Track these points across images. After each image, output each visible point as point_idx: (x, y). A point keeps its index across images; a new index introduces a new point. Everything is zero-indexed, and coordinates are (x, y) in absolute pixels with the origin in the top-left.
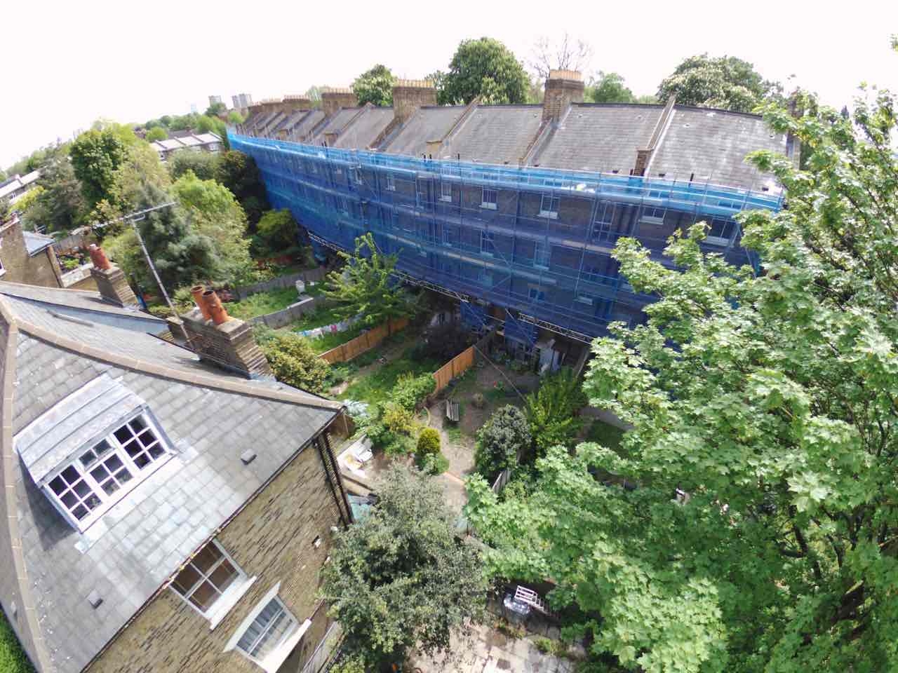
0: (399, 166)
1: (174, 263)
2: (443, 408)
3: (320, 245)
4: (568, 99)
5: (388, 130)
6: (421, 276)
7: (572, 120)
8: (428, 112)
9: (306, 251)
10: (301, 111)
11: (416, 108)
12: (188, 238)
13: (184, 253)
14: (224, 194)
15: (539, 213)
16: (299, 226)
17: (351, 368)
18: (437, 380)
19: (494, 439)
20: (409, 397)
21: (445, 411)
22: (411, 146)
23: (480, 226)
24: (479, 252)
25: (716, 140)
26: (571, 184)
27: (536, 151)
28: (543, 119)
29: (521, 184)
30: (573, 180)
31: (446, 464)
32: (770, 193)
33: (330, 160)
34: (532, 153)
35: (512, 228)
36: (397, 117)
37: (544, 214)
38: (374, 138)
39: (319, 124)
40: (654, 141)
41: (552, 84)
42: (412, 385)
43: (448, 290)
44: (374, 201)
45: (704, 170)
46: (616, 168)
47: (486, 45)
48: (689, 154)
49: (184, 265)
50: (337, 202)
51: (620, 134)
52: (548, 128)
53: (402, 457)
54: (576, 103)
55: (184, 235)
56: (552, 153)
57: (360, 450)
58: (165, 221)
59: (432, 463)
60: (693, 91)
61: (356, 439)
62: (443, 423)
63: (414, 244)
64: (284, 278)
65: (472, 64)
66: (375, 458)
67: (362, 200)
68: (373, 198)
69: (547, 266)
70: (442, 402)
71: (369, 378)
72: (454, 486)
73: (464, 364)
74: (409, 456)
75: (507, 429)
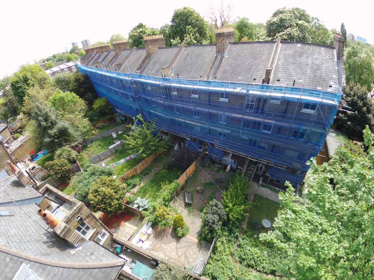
1: (53, 139)
2: (184, 196)
3: (121, 114)
4: (228, 41)
5: (143, 62)
6: (168, 129)
7: (231, 52)
8: (162, 50)
10: (106, 51)
11: (156, 48)
12: (57, 126)
13: (57, 133)
14: (74, 97)
15: (219, 99)
16: (112, 105)
17: (140, 177)
18: (180, 183)
19: (209, 222)
20: (167, 195)
21: (185, 199)
22: (155, 69)
23: (192, 107)
25: (303, 59)
26: (234, 88)
27: (215, 70)
28: (216, 53)
29: (209, 88)
31: (188, 230)
32: (333, 88)
33: (119, 77)
35: (207, 108)
36: (148, 54)
37: (222, 99)
38: (138, 65)
39: (113, 58)
40: (272, 63)
41: (219, 35)
44: (141, 96)
46: (255, 77)
47: (186, 11)
50: (126, 96)
52: (219, 57)
53: (167, 228)
54: (231, 43)
55: (55, 124)
56: (223, 70)
57: (146, 229)
58: (46, 120)
59: (181, 233)
60: (282, 25)
61: (144, 224)
62: (185, 205)
63: (162, 115)
64: (106, 132)
65: (181, 20)
66: (154, 230)
67: (136, 95)
68: (141, 94)
69: (225, 122)
70: (183, 191)
71: (149, 182)
72: (193, 243)
73: (191, 171)
74: (170, 227)
75: (215, 215)
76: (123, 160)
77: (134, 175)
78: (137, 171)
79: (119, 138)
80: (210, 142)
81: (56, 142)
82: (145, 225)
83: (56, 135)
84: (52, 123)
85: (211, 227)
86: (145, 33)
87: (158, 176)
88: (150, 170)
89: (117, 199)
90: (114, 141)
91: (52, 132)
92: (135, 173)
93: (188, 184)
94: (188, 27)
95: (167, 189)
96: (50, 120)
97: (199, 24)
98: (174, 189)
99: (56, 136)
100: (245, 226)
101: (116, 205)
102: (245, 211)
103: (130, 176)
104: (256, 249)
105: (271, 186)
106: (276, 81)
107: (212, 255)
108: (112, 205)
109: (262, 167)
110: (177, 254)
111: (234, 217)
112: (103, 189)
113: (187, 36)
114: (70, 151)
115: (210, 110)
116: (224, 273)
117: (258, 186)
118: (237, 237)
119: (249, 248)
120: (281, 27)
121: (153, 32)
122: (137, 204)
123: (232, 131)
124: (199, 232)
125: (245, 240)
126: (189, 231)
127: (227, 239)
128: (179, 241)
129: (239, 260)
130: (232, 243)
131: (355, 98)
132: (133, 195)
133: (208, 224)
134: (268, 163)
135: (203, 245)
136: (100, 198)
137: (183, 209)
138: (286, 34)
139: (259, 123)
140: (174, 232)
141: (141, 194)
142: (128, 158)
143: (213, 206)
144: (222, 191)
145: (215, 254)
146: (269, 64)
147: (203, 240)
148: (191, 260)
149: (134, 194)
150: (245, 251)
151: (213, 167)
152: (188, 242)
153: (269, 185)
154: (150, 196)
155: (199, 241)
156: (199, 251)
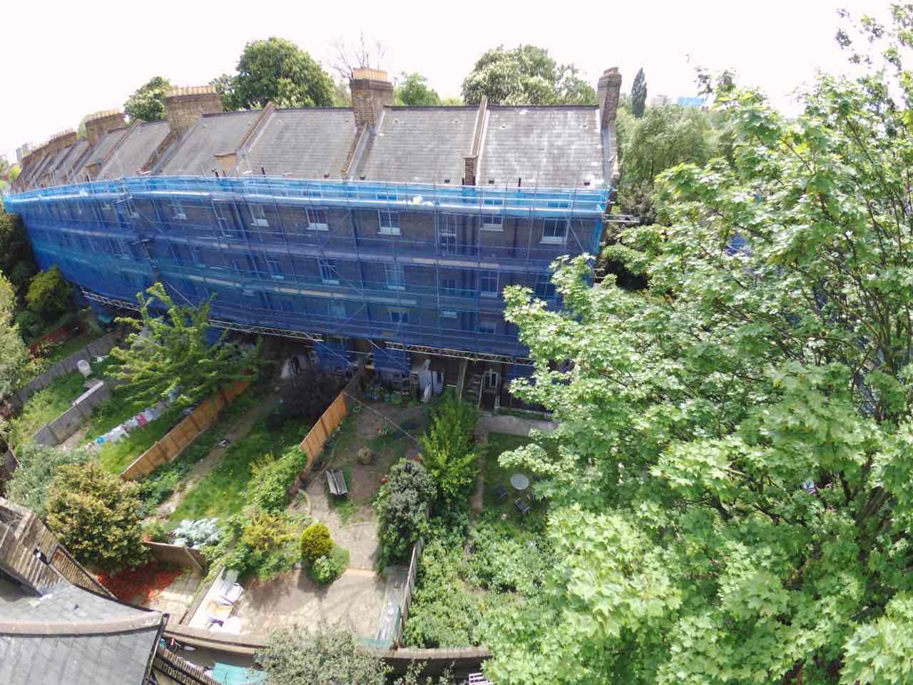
0: (185, 190)
3: (99, 304)
4: (379, 102)
5: (162, 149)
6: (253, 321)
7: (389, 125)
8: (214, 120)
9: (85, 315)
11: (198, 116)
15: (379, 230)
16: (71, 285)
17: (181, 469)
18: (307, 451)
19: (396, 511)
20: (273, 490)
21: (326, 485)
22: (196, 161)
23: (314, 253)
24: (320, 281)
25: (533, 140)
26: (407, 198)
27: (358, 161)
28: (357, 125)
29: (351, 200)
30: (409, 192)
31: (345, 558)
32: (591, 187)
33: (93, 195)
34: (355, 162)
35: (353, 251)
36: (173, 129)
37: (385, 230)
38: (145, 158)
40: (476, 147)
41: (357, 85)
42: (274, 472)
43: (294, 332)
45: (528, 172)
46: (446, 177)
47: (275, 46)
48: (511, 156)
50: (112, 246)
51: (443, 141)
52: (365, 135)
53: (285, 573)
54: (389, 107)
56: (377, 163)
59: (327, 569)
60: (494, 87)
61: (214, 578)
62: (329, 503)
63: (231, 284)
64: (62, 361)
66: (247, 589)
67: (141, 237)
68: (157, 234)
69: (402, 285)
70: (321, 472)
71: (210, 474)
72: (363, 584)
73: (337, 417)
74: (294, 568)
75: (408, 492)
76: (119, 429)
77: (161, 466)
78: (170, 454)
80: (374, 336)
82: (219, 580)
85: (401, 520)
88: (214, 443)
89: (119, 525)
90: (85, 385)
92: (162, 461)
93: (333, 451)
94: (282, 81)
97: (310, 78)
98: (293, 467)
100: (478, 504)
101: (121, 540)
102: (472, 465)
104: (512, 542)
105: (517, 410)
106: (487, 183)
107: (414, 592)
111: (453, 485)
113: (281, 100)
115: (361, 256)
117: (494, 415)
118: (465, 533)
119: (495, 545)
122: (182, 536)
123: (419, 299)
125: (484, 531)
126: (348, 560)
127: (445, 542)
128: (326, 591)
129: (480, 581)
130: (458, 548)
133: (394, 517)
134: (504, 359)
135: (389, 578)
137: (326, 513)
140: (308, 574)
142: (133, 422)
145: (421, 587)
146: (469, 149)
147: (388, 565)
150: (488, 555)
151: (391, 398)
152: (349, 587)
153: (514, 409)
154: (221, 510)
155: (378, 574)
156: (382, 598)
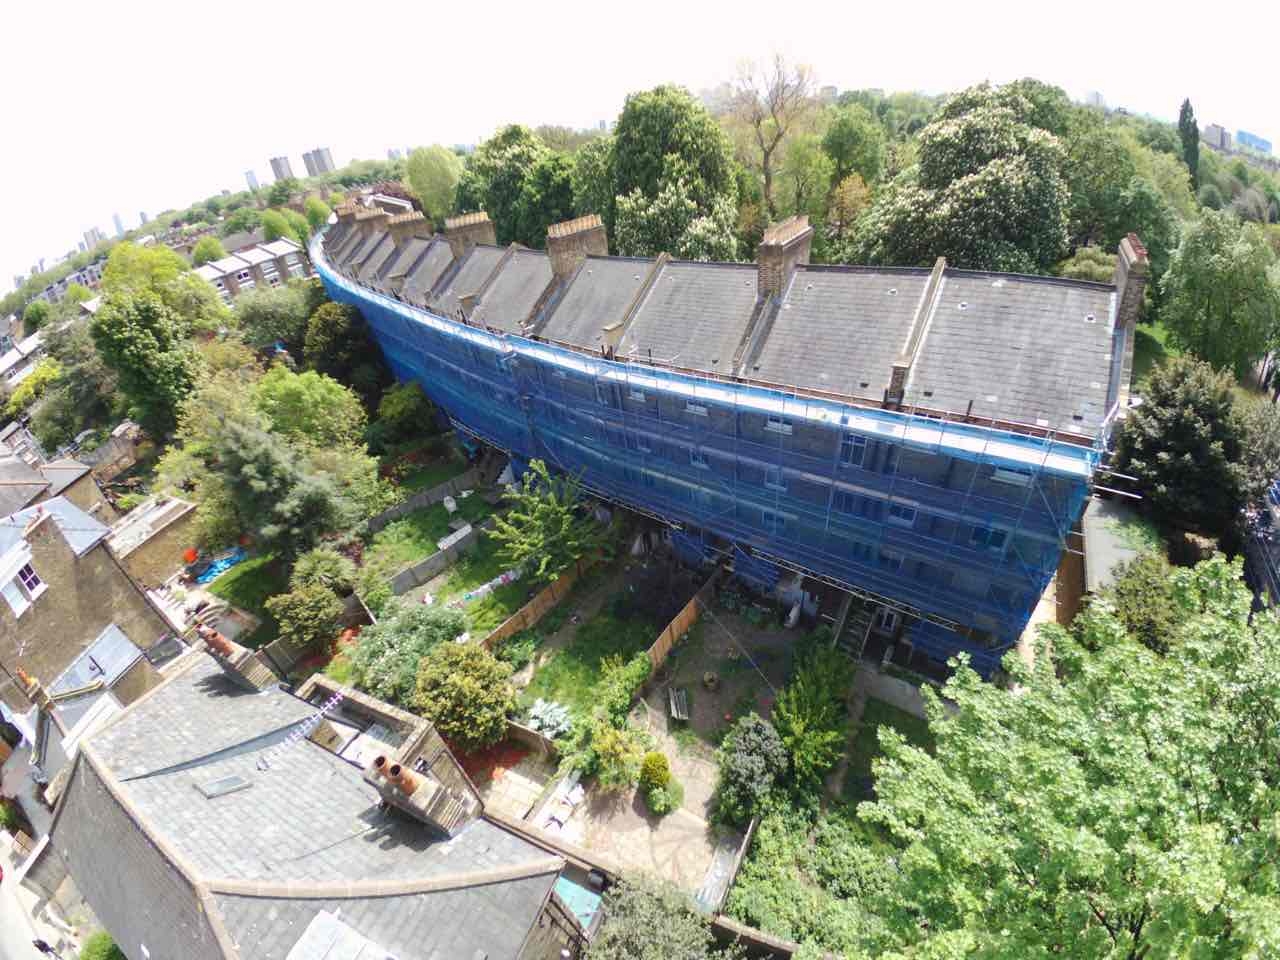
1: (286, 526)
2: (664, 696)
3: (467, 435)
4: (791, 264)
5: (545, 297)
6: (614, 493)
7: (800, 293)
9: (448, 439)
11: (581, 258)
12: (299, 488)
13: (298, 510)
14: (330, 391)
15: (766, 425)
17: (536, 638)
18: (653, 658)
19: (739, 775)
20: (619, 696)
21: (668, 704)
22: (581, 322)
23: (689, 445)
25: (1007, 330)
27: (754, 344)
28: (759, 293)
32: (1084, 423)
35: (731, 451)
36: (557, 273)
37: (774, 426)
38: (528, 306)
41: (767, 252)
42: (623, 678)
43: (651, 512)
44: (537, 397)
46: (864, 378)
47: (663, 102)
48: (967, 355)
49: (299, 524)
51: (868, 321)
52: (767, 309)
53: (622, 786)
54: (803, 266)
55: (293, 484)
56: (777, 347)
57: (566, 791)
58: (265, 472)
59: (662, 802)
60: (971, 148)
61: (561, 777)
62: (668, 724)
63: (600, 456)
64: (425, 493)
65: (647, 131)
66: (586, 792)
67: (521, 393)
68: (537, 392)
69: (784, 485)
70: (663, 685)
71: (562, 652)
72: (694, 830)
73: (685, 623)
74: (631, 786)
75: (754, 757)
76: (486, 586)
77: (520, 632)
78: (528, 620)
79: (464, 512)
80: (740, 539)
81: (295, 536)
82: (566, 779)
83: (294, 514)
84: (282, 480)
85: (743, 787)
86: (530, 160)
87: (587, 636)
88: (566, 617)
89: (488, 706)
90: (452, 525)
91: (287, 506)
92: (521, 627)
93: (677, 663)
94: (670, 157)
95: (620, 677)
96: (277, 474)
97: (704, 148)
98: (639, 677)
99: (296, 519)
100: (837, 789)
101: (488, 721)
102: (837, 746)
103: (508, 636)
104: (866, 850)
105: (915, 675)
106: (921, 396)
107: (745, 862)
108: (479, 722)
109: (890, 617)
110: (654, 860)
111: (807, 763)
112: (455, 678)
113: (666, 185)
114: (336, 562)
115: (740, 458)
116: (777, 911)
117: (880, 673)
118: (813, 819)
119: (845, 847)
120: (968, 156)
121: (557, 160)
122: (535, 717)
123: (802, 515)
124: (712, 800)
125: (835, 826)
126: (682, 797)
127: (786, 821)
128: (658, 823)
129: (819, 878)
130: (800, 832)
131: (1188, 412)
132: (519, 692)
133: (736, 781)
134: (907, 609)
135: (722, 836)
136: (449, 704)
137: (664, 735)
138: (984, 181)
139: (879, 503)
140: (644, 799)
141: (543, 689)
142: (498, 581)
143: (749, 729)
144: (773, 688)
145: (753, 860)
146: (904, 341)
147: (723, 823)
148: (691, 874)
149: (522, 688)
150: (835, 854)
151: (747, 612)
152: (680, 827)
153: (910, 673)
154: (569, 695)
155: (710, 826)
156: (712, 852)
